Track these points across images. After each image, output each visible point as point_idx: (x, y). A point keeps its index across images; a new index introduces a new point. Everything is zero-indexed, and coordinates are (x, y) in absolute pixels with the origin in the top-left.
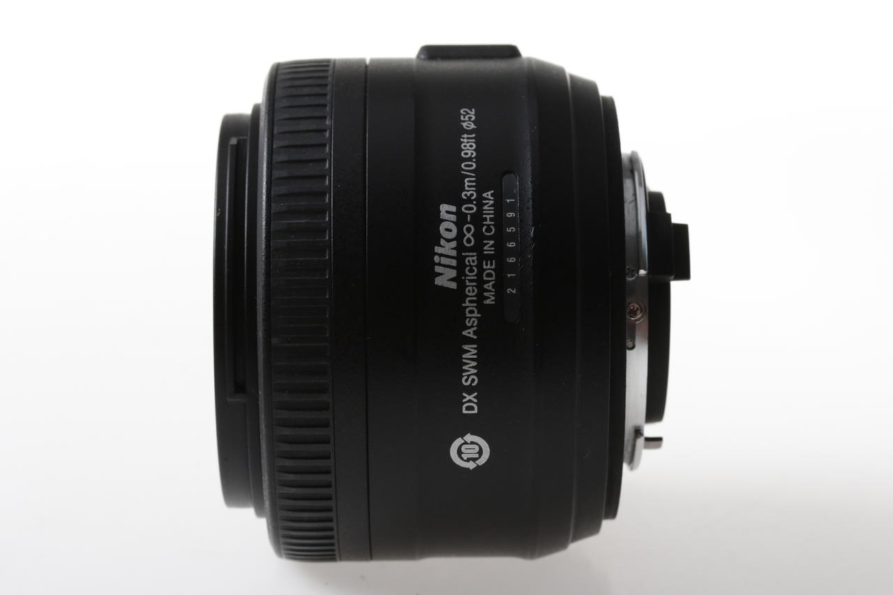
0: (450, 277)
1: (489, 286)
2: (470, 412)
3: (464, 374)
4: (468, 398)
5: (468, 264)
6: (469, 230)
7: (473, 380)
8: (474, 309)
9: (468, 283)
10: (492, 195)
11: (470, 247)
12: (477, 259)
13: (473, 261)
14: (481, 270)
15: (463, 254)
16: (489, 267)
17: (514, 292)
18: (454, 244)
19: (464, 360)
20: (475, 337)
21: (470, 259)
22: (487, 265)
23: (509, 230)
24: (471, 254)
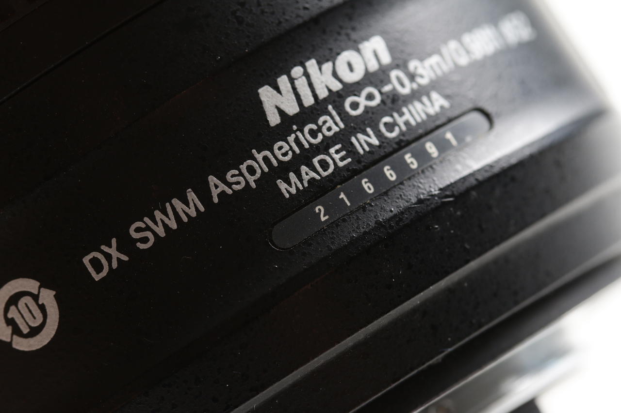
0: (283, 107)
1: (307, 174)
2: (91, 269)
3: (146, 219)
4: (113, 251)
5: (320, 122)
6: (370, 97)
7: (145, 240)
8: (259, 171)
9: (291, 138)
10: (442, 107)
11: (347, 113)
12: (336, 133)
13: (329, 129)
14: (324, 147)
15: (330, 107)
16: (337, 157)
17: (323, 219)
18: (336, 86)
19: (168, 204)
20: (216, 200)
21: (330, 123)
22: (337, 152)
23: (408, 158)
24: (338, 119)
